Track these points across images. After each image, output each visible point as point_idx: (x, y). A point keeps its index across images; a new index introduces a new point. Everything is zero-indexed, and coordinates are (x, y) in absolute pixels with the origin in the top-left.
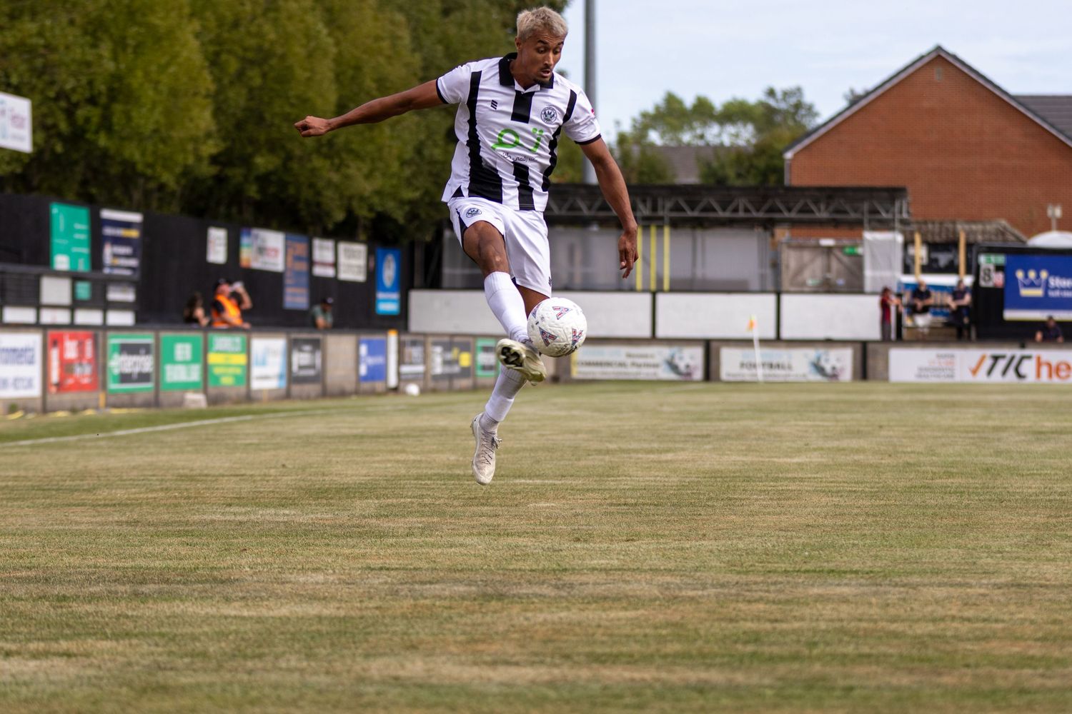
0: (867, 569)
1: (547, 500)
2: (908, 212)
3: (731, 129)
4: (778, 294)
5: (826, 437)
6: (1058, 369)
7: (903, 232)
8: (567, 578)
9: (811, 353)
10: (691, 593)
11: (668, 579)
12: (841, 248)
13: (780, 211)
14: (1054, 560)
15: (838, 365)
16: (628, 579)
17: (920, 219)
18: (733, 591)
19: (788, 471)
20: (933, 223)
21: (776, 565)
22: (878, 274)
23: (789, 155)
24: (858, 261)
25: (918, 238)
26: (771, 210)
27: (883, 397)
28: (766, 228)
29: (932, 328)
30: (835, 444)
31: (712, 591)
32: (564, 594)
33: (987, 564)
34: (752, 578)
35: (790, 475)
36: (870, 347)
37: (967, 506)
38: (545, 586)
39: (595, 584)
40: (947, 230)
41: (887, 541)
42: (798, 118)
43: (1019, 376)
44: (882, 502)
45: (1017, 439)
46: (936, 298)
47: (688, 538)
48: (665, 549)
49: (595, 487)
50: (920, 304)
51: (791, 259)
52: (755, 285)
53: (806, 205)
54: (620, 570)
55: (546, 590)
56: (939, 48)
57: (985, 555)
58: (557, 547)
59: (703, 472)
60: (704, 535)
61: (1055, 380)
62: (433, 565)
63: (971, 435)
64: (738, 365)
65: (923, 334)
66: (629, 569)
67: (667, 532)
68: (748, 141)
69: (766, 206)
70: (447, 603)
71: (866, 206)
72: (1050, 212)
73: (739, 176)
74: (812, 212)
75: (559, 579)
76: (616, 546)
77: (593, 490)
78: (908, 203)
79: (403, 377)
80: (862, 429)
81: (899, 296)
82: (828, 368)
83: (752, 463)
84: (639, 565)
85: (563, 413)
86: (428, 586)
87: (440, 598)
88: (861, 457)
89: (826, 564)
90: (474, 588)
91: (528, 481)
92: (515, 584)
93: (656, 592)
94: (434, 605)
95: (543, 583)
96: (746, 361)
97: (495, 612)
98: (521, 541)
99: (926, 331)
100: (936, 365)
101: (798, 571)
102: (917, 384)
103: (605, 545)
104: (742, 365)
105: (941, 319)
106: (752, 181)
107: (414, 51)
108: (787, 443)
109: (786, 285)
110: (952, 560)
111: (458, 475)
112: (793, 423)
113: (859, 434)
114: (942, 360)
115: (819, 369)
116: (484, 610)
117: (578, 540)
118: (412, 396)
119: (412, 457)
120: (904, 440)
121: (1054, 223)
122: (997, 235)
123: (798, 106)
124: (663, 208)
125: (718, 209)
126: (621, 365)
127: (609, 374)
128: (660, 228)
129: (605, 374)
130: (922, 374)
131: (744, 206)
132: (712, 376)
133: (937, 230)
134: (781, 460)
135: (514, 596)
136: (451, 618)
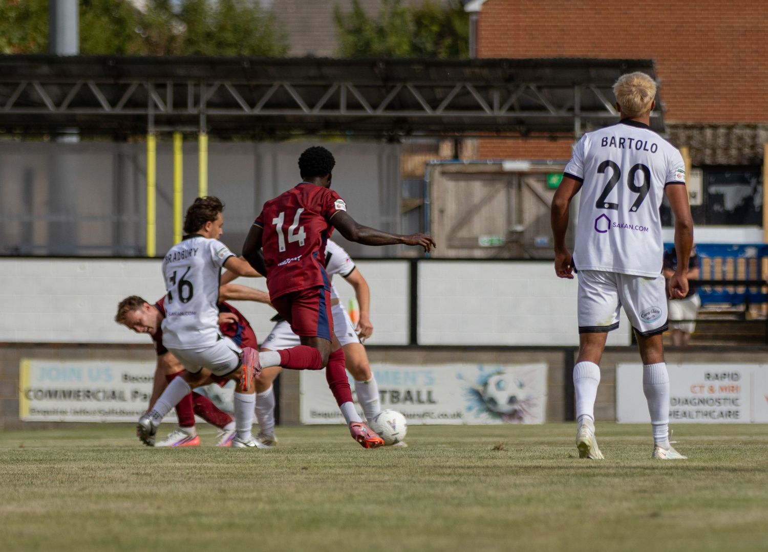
4: (414, 262)
9: (471, 372)
12: (541, 176)
13: (420, 108)
15: (521, 395)
20: (714, 127)
40: (740, 139)
65: (685, 334)
74: (477, 106)
82: (502, 399)
100: (706, 395)
114: (717, 384)
115: (487, 403)
124: (196, 103)
125: (299, 101)
126: (114, 395)
127: (93, 413)
128: (190, 138)
129: (84, 412)
130: (681, 408)
131: (350, 95)
132: (284, 416)
133: (721, 141)
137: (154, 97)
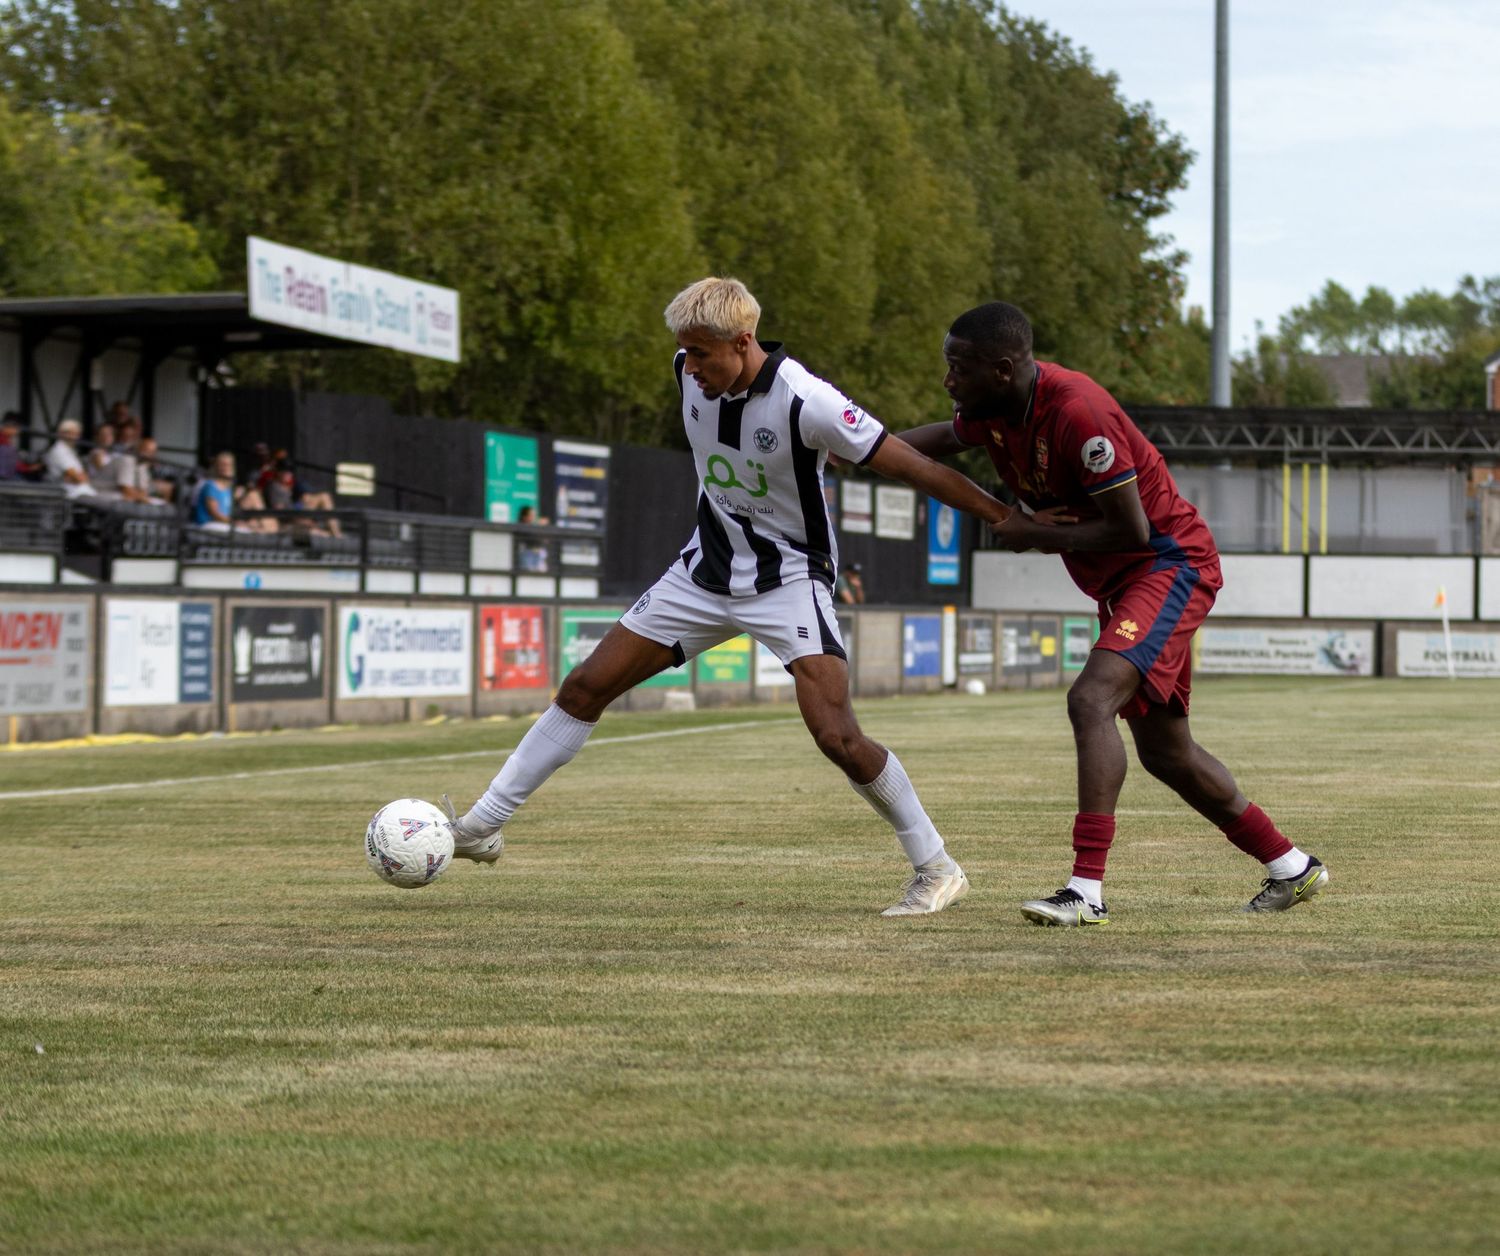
1: (1155, 837)
4: (1477, 558)
10: (1347, 966)
13: (1480, 445)
16: (1263, 945)
18: (1407, 963)
19: (1485, 799)
23: (1492, 368)
26: (1466, 443)
28: (1459, 469)
31: (1377, 963)
32: (1174, 965)
35: (1488, 805)
38: (1149, 955)
39: (1217, 952)
51: (1495, 510)
52: (1445, 546)
54: (1251, 933)
55: (1150, 960)
58: (1166, 901)
59: (1370, 801)
64: (1422, 655)
66: (1264, 933)
69: (1460, 438)
70: (1014, 977)
73: (1424, 396)
79: (964, 670)
83: (1437, 789)
84: (1276, 926)
86: (989, 954)
87: (1005, 969)
90: (1051, 958)
91: (1130, 812)
92: (1107, 952)
95: (1146, 950)
96: (1432, 649)
103: (1231, 899)
104: (1427, 655)
106: (1441, 404)
107: (981, 225)
108: (1486, 763)
109: (1487, 547)
111: (1035, 804)
116: (1065, 987)
117: (1196, 892)
118: (976, 696)
119: (972, 779)
124: (1320, 440)
125: (1394, 439)
126: (1262, 654)
127: (1246, 666)
128: (1315, 467)
129: (1240, 666)
131: (1432, 437)
132: (1386, 669)
134: (1476, 785)
135: (1106, 968)
136: (1019, 998)
137: (1289, 437)
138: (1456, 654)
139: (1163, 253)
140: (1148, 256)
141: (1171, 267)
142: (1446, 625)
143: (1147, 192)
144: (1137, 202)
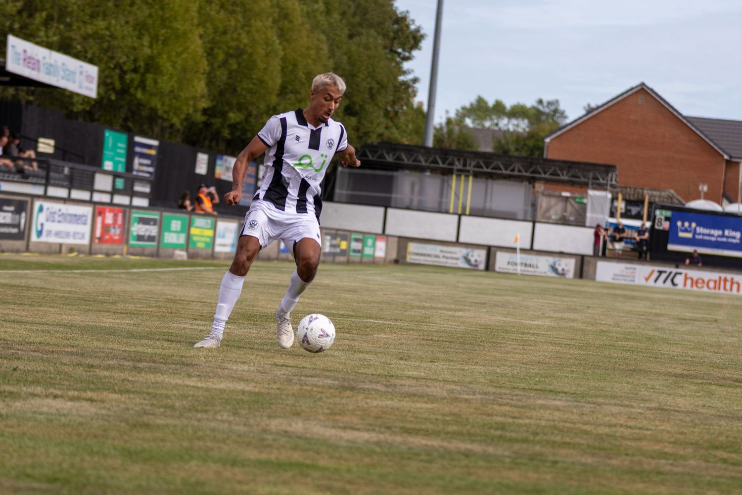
0: (572, 392)
1: (385, 333)
2: (616, 181)
3: (514, 121)
4: (534, 222)
5: (556, 310)
6: (697, 282)
7: (612, 192)
8: (393, 381)
9: (551, 260)
10: (466, 397)
11: (453, 387)
12: (574, 198)
13: (539, 173)
14: (685, 396)
15: (566, 268)
16: (429, 385)
17: (623, 185)
18: (492, 398)
19: (530, 329)
20: (630, 188)
21: (518, 384)
22: (594, 216)
23: (548, 140)
24: (584, 207)
25: (620, 197)
26: (534, 172)
27: (591, 290)
28: (530, 183)
29: (623, 251)
30: (560, 315)
31: (479, 397)
32: (390, 390)
33: (644, 395)
34: (503, 391)
35: (531, 331)
36: (586, 259)
37: (635, 359)
38: (379, 384)
39: (409, 386)
40: (638, 193)
41: (586, 376)
42: (555, 119)
43: (674, 284)
44: (585, 352)
45: (669, 322)
46: (628, 233)
47: (467, 364)
48: (453, 369)
49: (415, 328)
50: (618, 236)
51: (543, 202)
52: (521, 216)
53: (555, 170)
54: (425, 379)
55: (380, 387)
56: (643, 84)
57: (644, 389)
58: (388, 362)
60: (477, 363)
61: (695, 288)
62: (314, 366)
63: (642, 317)
64: (506, 263)
65: (618, 254)
66: (430, 379)
67: (455, 359)
68: (524, 130)
69: (531, 170)
70: (320, 390)
71: (591, 175)
72: (700, 188)
73: (517, 150)
74: (558, 175)
75: (388, 381)
76: (424, 365)
77: (413, 330)
78: (616, 175)
80: (577, 307)
81: (606, 230)
82: (560, 269)
83: (509, 322)
84: (436, 377)
85: (399, 282)
86: (310, 378)
87: (316, 386)
88: (575, 324)
89: (548, 386)
90: (337, 382)
91: (375, 321)
92: (362, 382)
93: (445, 394)
94: (312, 390)
95: (378, 382)
96: (511, 261)
97: (348, 397)
98: (368, 357)
99: (620, 252)
100: (625, 273)
101: (531, 389)
102: (612, 284)
103: (417, 364)
104: (509, 263)
105: (630, 246)
106: (524, 154)
107: (329, 58)
108: (532, 312)
109: (539, 218)
110: (624, 391)
112: (536, 300)
113: (574, 310)
114: (628, 271)
115: (554, 269)
116: (342, 396)
117: (401, 359)
119: (307, 301)
120: (601, 317)
121: (702, 195)
122: (668, 199)
123: (556, 111)
124: (470, 165)
125: (502, 168)
126: (437, 256)
127: (430, 261)
128: (467, 177)
129: (426, 261)
130: (616, 277)
131: (518, 168)
132: (490, 268)
133: (632, 193)
134: (527, 322)
135: (360, 389)
136: (321, 399)
137: (456, 163)
138: (522, 264)
139: (408, 77)
140: (401, 78)
141: (411, 83)
142: (518, 251)
143: (404, 50)
144: (399, 54)
